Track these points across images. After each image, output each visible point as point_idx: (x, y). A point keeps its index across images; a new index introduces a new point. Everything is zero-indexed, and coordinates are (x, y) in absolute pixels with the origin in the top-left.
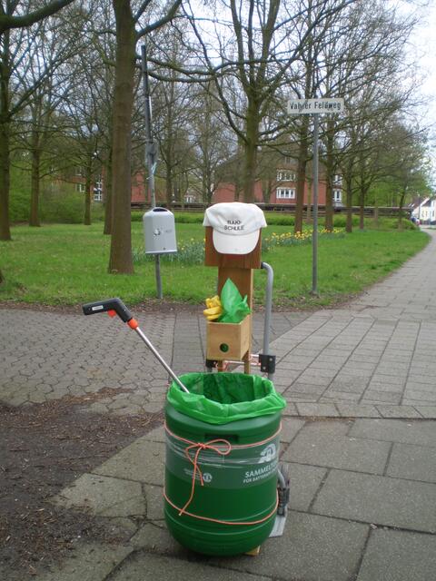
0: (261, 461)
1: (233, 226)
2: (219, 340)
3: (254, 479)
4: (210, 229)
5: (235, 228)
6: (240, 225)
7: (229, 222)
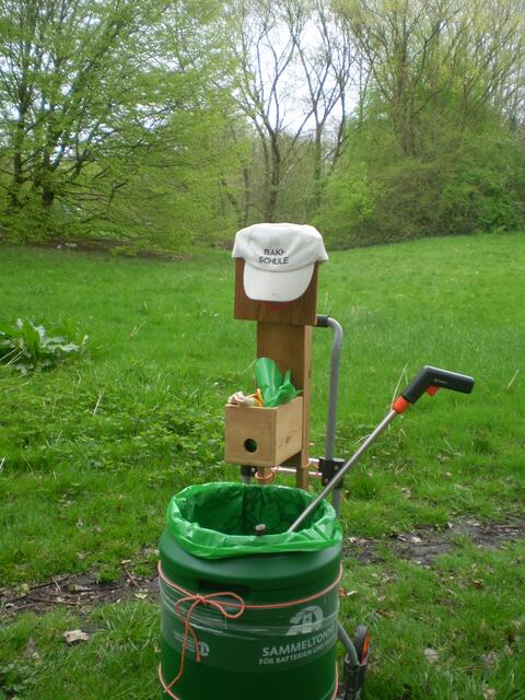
0: (292, 632)
1: (272, 257)
2: (245, 435)
3: (278, 660)
4: (241, 262)
5: (274, 261)
6: (282, 257)
7: (266, 251)
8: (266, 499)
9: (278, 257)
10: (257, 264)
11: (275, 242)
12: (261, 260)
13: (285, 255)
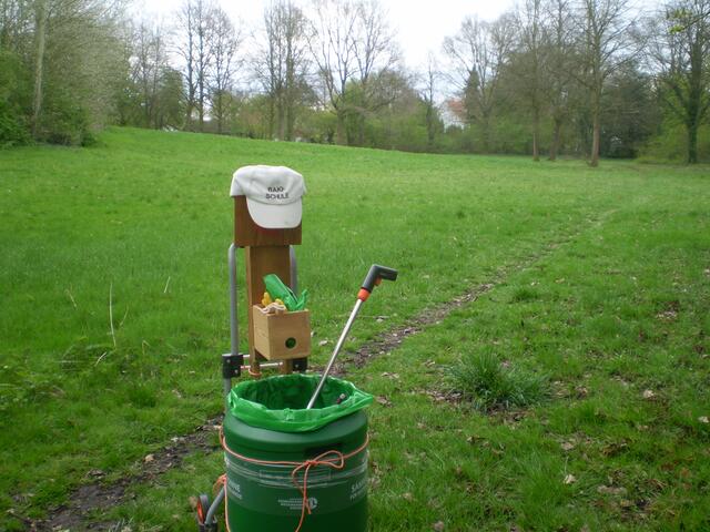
1: (276, 193)
4: (242, 199)
5: (278, 197)
7: (269, 189)
8: (272, 389)
9: (280, 193)
10: (265, 200)
11: (277, 182)
12: (268, 196)
13: (284, 192)
